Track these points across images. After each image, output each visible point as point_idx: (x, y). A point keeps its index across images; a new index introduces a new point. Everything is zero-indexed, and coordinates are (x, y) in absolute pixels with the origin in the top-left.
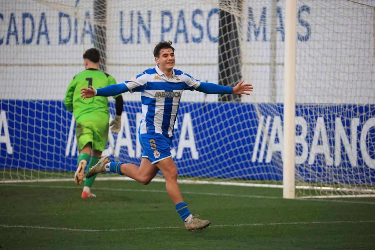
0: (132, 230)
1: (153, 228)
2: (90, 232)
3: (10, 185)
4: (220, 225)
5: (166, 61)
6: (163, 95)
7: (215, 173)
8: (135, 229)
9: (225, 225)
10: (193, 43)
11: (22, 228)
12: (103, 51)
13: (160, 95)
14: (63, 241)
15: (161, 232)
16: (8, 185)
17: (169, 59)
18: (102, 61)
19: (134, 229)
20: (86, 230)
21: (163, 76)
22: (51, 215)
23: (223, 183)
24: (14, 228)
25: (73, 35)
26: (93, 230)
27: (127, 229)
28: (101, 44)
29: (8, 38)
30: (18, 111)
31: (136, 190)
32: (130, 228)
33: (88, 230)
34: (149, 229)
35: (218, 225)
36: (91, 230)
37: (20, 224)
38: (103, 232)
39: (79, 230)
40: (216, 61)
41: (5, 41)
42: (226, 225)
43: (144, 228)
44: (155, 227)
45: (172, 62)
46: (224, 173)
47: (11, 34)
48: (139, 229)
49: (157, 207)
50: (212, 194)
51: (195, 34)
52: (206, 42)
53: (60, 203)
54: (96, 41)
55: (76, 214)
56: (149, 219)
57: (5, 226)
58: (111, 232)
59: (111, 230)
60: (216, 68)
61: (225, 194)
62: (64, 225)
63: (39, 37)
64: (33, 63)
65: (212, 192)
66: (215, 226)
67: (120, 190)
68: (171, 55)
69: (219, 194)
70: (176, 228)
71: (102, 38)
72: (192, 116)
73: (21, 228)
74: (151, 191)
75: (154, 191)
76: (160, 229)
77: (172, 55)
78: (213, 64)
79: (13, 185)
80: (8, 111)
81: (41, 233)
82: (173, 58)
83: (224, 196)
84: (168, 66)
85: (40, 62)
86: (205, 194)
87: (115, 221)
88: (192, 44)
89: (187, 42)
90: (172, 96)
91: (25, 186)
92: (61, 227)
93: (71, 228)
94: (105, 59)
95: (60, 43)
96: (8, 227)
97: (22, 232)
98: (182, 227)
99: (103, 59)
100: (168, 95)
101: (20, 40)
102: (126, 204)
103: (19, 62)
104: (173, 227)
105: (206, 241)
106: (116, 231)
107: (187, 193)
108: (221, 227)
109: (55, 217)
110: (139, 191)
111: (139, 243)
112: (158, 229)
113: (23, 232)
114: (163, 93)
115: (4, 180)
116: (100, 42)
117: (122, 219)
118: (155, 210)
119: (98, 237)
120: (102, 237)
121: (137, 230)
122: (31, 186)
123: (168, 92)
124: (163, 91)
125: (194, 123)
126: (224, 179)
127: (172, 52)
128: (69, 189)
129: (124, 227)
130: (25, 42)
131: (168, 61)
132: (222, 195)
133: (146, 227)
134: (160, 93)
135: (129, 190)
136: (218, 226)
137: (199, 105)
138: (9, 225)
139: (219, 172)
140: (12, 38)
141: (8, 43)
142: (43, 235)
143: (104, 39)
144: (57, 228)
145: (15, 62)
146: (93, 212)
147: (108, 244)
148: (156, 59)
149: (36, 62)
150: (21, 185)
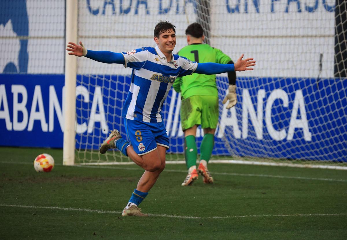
0: (237, 218)
1: (260, 216)
2: (191, 219)
3: (105, 167)
4: (335, 213)
5: (166, 43)
6: (160, 78)
7: (329, 156)
8: (241, 217)
9: (341, 214)
10: (307, 13)
11: (118, 213)
12: (207, 23)
13: (157, 78)
14: (162, 229)
15: (270, 220)
16: (103, 167)
17: (169, 41)
18: (206, 34)
19: (239, 217)
20: (187, 217)
21: (164, 58)
22: (149, 200)
23: (339, 168)
24: (108, 214)
25: (174, 4)
26: (194, 217)
27: (232, 217)
28: (205, 15)
29: (104, 7)
30: (113, 86)
31: (242, 175)
32: (235, 216)
33: (189, 217)
34: (256, 217)
35: (333, 213)
36: (192, 217)
37: (115, 210)
38: (205, 219)
39: (179, 217)
40: (332, 32)
41: (101, 11)
42: (343, 214)
43: (251, 216)
44: (263, 215)
45: (173, 44)
46: (341, 156)
47: (108, 3)
48: (245, 217)
49: (265, 193)
50: (326, 179)
51: (310, 3)
52: (322, 11)
53: (159, 188)
54: (200, 12)
55: (176, 200)
56: (256, 206)
57: (99, 212)
58: (214, 219)
59: (214, 218)
60: (332, 41)
61: (341, 180)
62: (163, 211)
63: (137, 6)
64: (131, 35)
65: (327, 177)
66: (330, 214)
67: (225, 174)
68: (171, 37)
69: (334, 180)
70: (286, 216)
71: (206, 9)
72: (304, 93)
73: (116, 214)
74: (259, 175)
75: (261, 175)
76: (268, 217)
77: (173, 36)
78: (329, 36)
79: (108, 167)
80: (103, 87)
81: (138, 220)
82: (174, 39)
83: (340, 182)
84: (168, 48)
85: (138, 33)
86: (319, 179)
87: (219, 208)
88: (305, 14)
89: (300, 11)
90: (168, 81)
91: (121, 168)
92: (160, 214)
93: (171, 215)
94: (209, 32)
95: (160, 13)
96: (102, 212)
97: (117, 218)
98: (293, 215)
99: (207, 32)
100: (164, 79)
101: (118, 10)
102: (230, 189)
103: (116, 34)
104: (283, 215)
105: (319, 231)
106: (220, 219)
107: (299, 178)
108: (336, 216)
109: (153, 203)
110: (246, 175)
111: (245, 232)
112: (266, 217)
113: (119, 218)
114: (160, 76)
115: (100, 162)
116: (204, 14)
117: (226, 206)
118: (263, 196)
119: (200, 225)
120: (204, 225)
121: (243, 218)
122: (128, 168)
123: (165, 77)
124: (161, 75)
125: (306, 100)
126: (339, 163)
127: (173, 33)
128: (169, 173)
129: (229, 215)
130: (123, 12)
131: (168, 43)
132: (338, 180)
133: (253, 214)
134: (157, 76)
135: (235, 174)
136: (334, 215)
137: (313, 81)
138: (103, 211)
139: (334, 154)
140: (109, 7)
141: (104, 13)
142: (140, 222)
143: (208, 10)
144: (156, 214)
145: (112, 34)
146: (194, 198)
147: (211, 233)
148: (156, 39)
149: (134, 33)
150: (117, 168)
